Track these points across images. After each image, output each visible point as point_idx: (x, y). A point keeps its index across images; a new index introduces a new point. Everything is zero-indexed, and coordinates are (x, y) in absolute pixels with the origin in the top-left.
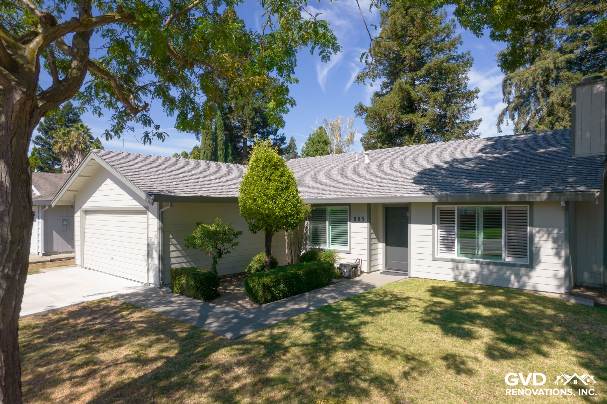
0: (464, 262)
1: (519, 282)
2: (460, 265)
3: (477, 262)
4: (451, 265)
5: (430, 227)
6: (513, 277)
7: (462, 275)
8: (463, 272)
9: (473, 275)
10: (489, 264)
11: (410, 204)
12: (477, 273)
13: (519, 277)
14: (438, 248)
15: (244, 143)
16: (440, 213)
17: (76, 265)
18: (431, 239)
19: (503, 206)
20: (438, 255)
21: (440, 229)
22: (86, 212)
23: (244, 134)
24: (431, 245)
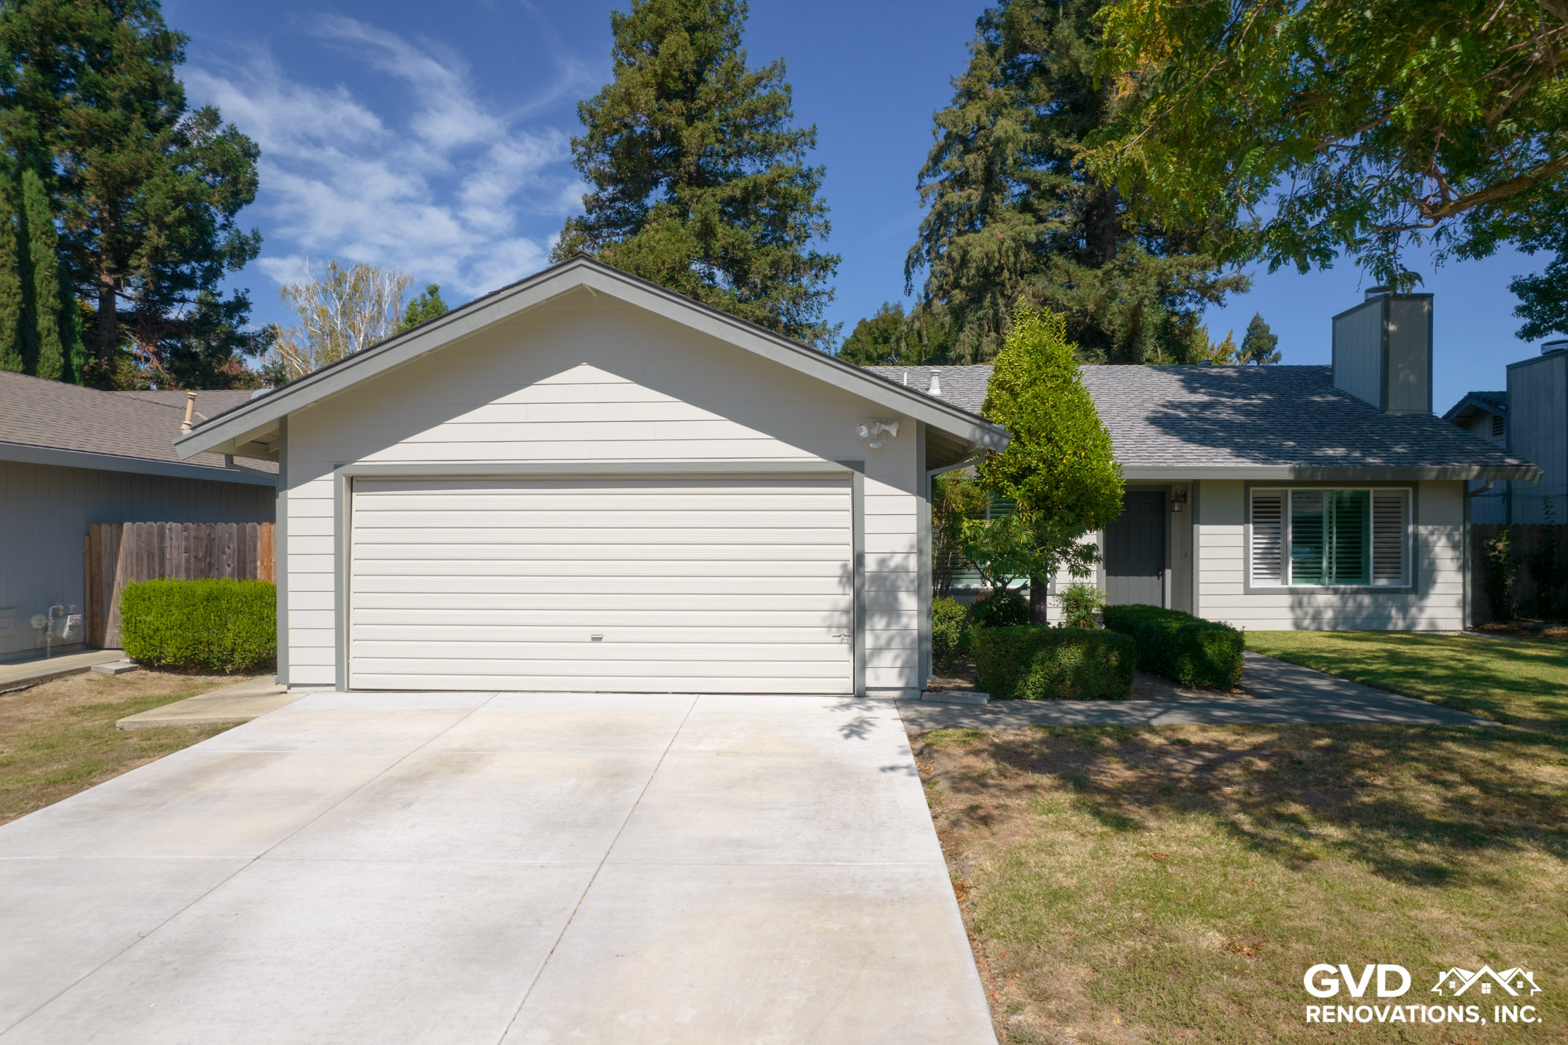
0: (1312, 592)
1: (1404, 619)
2: (1305, 599)
3: (1336, 592)
4: (1287, 600)
5: (1239, 529)
6: (1394, 612)
7: (1309, 617)
8: (1311, 611)
9: (1329, 614)
10: (1359, 591)
11: (1196, 484)
12: (1334, 611)
13: (1404, 609)
14: (1252, 571)
15: (107, 300)
16: (1254, 502)
17: (290, 686)
18: (1240, 553)
19: (1372, 490)
20: (1254, 584)
21: (1255, 533)
22: (356, 483)
23: (111, 271)
24: (1241, 565)
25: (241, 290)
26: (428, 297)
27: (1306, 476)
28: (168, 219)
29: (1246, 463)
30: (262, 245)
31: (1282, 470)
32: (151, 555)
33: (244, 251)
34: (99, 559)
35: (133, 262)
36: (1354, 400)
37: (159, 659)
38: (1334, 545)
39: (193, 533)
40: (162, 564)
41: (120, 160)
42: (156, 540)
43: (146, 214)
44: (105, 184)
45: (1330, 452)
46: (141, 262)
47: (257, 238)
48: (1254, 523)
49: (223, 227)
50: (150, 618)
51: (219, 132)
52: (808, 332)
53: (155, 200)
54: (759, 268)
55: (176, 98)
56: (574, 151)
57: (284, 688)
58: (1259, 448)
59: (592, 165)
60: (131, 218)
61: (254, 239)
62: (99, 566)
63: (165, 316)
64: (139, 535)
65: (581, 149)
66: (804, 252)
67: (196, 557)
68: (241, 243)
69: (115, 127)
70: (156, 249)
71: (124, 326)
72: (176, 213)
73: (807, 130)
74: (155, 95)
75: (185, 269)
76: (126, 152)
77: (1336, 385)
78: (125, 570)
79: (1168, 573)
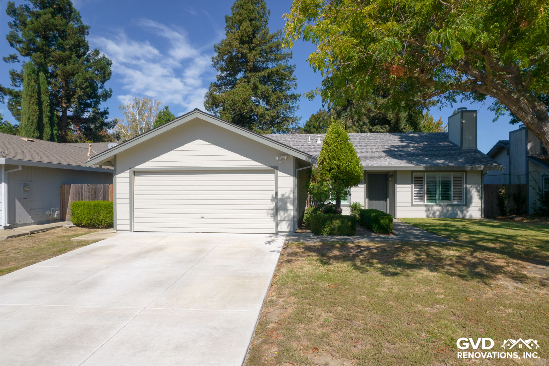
0: (432, 206)
1: (462, 214)
2: (430, 208)
3: (440, 205)
4: (424, 208)
5: (410, 186)
6: (459, 212)
7: (431, 214)
8: (432, 212)
9: (438, 213)
10: (447, 206)
11: (396, 172)
12: (440, 212)
13: (462, 211)
14: (413, 199)
15: (64, 112)
16: (414, 177)
17: (117, 230)
18: (410, 193)
19: (452, 173)
20: (414, 203)
21: (414, 187)
22: (135, 173)
23: (65, 103)
24: (410, 197)
25: (106, 108)
26: (165, 110)
27: (429, 169)
28: (83, 86)
29: (411, 165)
30: (112, 93)
31: (421, 167)
32: (79, 194)
33: (107, 96)
34: (64, 195)
35: (72, 100)
36: (454, 144)
37: (81, 224)
38: (440, 191)
39: (90, 187)
40: (82, 196)
41: (69, 68)
42: (80, 189)
43: (76, 85)
44: (64, 75)
45: (439, 161)
46: (75, 100)
47: (111, 91)
48: (414, 184)
49: (101, 88)
50: (79, 212)
51: (99, 57)
52: (290, 120)
53: (79, 80)
54: (273, 99)
55: (86, 47)
56: (213, 61)
57: (115, 231)
58: (417, 160)
59: (219, 66)
60: (72, 86)
61: (110, 91)
62: (64, 197)
63: (82, 117)
64: (75, 188)
65: (215, 60)
66: (289, 93)
67: (91, 194)
68: (106, 93)
69: (67, 57)
70: (79, 96)
71: (69, 120)
72: (86, 84)
73: (289, 53)
74: (79, 46)
75: (88, 101)
76: (70, 65)
77: (449, 139)
78: (72, 198)
79: (388, 199)
